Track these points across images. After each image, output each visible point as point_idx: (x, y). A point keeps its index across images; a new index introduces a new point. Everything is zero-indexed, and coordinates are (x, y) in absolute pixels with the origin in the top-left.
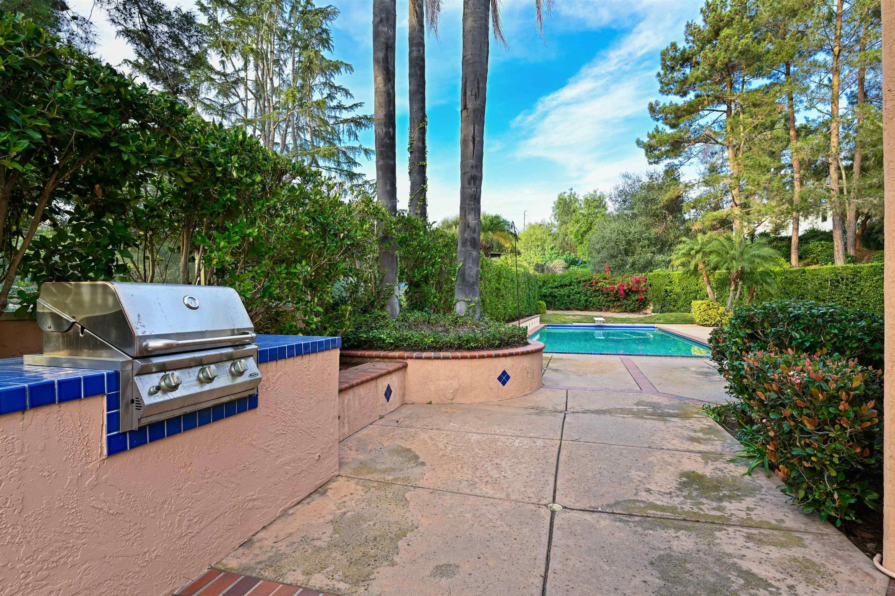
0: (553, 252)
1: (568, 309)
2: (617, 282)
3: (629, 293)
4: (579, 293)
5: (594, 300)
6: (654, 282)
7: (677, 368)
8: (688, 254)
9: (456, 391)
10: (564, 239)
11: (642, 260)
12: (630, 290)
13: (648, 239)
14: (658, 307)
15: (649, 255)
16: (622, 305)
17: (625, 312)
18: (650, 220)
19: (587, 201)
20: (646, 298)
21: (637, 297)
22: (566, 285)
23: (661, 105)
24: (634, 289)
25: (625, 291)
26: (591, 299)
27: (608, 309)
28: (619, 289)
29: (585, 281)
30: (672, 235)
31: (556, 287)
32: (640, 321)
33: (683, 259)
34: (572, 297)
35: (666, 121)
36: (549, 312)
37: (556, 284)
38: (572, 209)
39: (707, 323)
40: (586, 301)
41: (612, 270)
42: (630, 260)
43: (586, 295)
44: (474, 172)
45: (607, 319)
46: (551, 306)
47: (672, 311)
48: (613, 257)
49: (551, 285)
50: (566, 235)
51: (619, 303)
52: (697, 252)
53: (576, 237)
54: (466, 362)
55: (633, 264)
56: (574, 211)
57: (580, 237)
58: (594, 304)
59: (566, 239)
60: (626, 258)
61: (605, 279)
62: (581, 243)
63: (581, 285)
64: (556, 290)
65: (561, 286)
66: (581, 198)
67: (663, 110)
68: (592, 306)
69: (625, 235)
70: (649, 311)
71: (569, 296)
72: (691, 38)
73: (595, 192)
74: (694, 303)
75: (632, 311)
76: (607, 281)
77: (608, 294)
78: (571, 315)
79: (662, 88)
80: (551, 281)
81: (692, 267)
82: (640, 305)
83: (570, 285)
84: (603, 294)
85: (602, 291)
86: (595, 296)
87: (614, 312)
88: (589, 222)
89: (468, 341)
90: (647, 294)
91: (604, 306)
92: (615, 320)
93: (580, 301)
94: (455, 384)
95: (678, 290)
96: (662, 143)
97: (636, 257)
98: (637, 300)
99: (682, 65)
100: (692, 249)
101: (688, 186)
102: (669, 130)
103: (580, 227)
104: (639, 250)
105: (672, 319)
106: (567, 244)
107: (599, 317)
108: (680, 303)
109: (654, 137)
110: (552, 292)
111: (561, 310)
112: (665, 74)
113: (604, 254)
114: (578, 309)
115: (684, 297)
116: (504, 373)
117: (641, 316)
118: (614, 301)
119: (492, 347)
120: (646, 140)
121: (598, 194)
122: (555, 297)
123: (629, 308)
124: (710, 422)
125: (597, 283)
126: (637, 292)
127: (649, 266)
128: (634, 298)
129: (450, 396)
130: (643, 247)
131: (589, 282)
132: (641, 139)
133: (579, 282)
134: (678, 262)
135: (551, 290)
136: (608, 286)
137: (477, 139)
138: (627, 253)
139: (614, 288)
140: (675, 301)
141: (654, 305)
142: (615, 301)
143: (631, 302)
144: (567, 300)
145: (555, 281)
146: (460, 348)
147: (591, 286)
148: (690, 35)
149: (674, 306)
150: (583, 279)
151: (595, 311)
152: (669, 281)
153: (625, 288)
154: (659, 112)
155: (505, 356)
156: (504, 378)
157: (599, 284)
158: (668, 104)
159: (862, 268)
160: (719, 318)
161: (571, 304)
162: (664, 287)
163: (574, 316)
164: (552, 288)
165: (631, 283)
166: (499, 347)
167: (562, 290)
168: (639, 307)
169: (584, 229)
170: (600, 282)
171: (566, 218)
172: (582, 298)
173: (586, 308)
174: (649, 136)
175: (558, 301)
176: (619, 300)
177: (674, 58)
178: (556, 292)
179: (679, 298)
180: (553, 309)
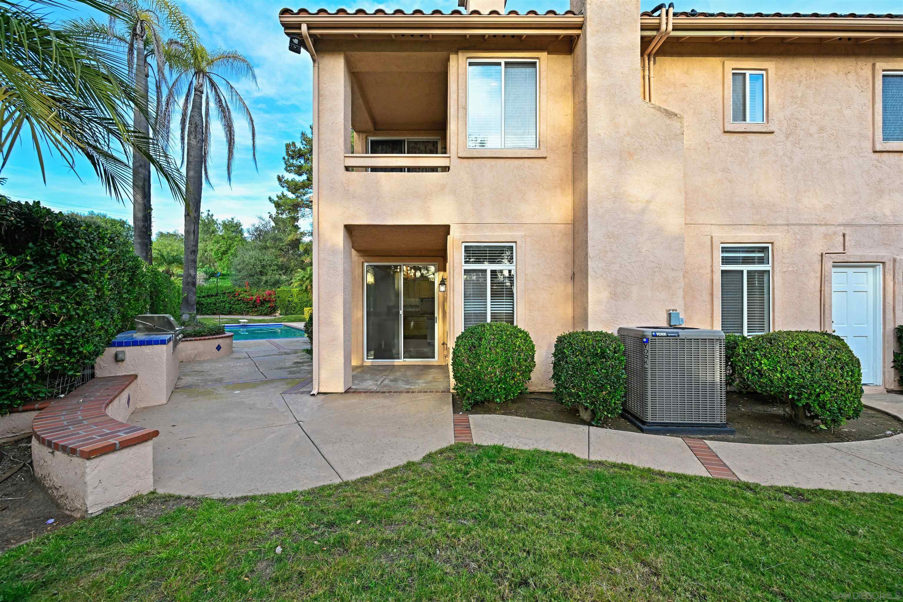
1: (214, 314)
2: (254, 294)
3: (263, 302)
4: (224, 302)
5: (237, 307)
6: (280, 295)
7: (294, 342)
8: (301, 280)
9: (196, 356)
11: (272, 280)
12: (264, 300)
13: (277, 265)
14: (284, 311)
15: (277, 277)
16: (258, 311)
17: (261, 315)
18: (278, 253)
19: (225, 225)
20: (275, 305)
21: (269, 305)
22: (212, 296)
23: (286, 179)
24: (267, 299)
25: (260, 301)
26: (234, 306)
27: (248, 313)
28: (256, 299)
29: (230, 293)
30: (292, 264)
31: (204, 297)
32: (272, 321)
33: (299, 283)
34: (218, 305)
35: (289, 189)
37: (203, 294)
38: (211, 230)
40: (230, 307)
41: (251, 285)
42: (264, 278)
43: (230, 303)
44: (194, 248)
45: (250, 321)
47: (292, 314)
48: (251, 276)
49: (198, 295)
50: (206, 251)
51: (256, 309)
52: (307, 279)
53: (217, 254)
54: (201, 342)
55: (266, 282)
56: (213, 232)
57: (220, 255)
58: (236, 310)
59: (206, 255)
60: (261, 277)
61: (246, 292)
62: (221, 260)
63: (226, 295)
64: (203, 299)
65: (208, 296)
66: (220, 222)
67: (287, 182)
69: (260, 261)
70: (277, 314)
71: (215, 304)
72: (304, 142)
73: (233, 219)
74: (305, 309)
75: (266, 315)
76: (247, 294)
77: (248, 303)
79: (286, 167)
80: (199, 292)
81: (304, 288)
82: (272, 310)
83: (216, 295)
84: (244, 303)
85: (243, 300)
86: (238, 304)
87: (253, 315)
88: (228, 243)
89: (200, 332)
90: (276, 303)
91: (245, 311)
92: (255, 321)
93: (225, 308)
94: (196, 352)
95: (296, 300)
96: (285, 204)
97: (269, 277)
98: (269, 307)
99: (299, 157)
100: (304, 277)
101: (303, 234)
102: (291, 196)
103: (220, 247)
104: (270, 272)
105: (293, 319)
106: (207, 259)
107: (244, 320)
108: (298, 309)
109: (281, 199)
111: (208, 314)
112: (288, 159)
113: (244, 273)
114: (223, 314)
116: (219, 345)
117: (273, 318)
118: (253, 308)
119: (211, 335)
120: (276, 199)
121: (235, 221)
122: (203, 304)
123: (263, 313)
124: (304, 353)
125: (239, 295)
126: (269, 301)
127: (277, 283)
128: (267, 306)
129: (193, 357)
130: (273, 270)
131: (233, 294)
132: (272, 198)
133: (224, 293)
134: (296, 284)
135: (199, 299)
136: (248, 297)
137: (196, 232)
138: (261, 273)
139: (253, 298)
140: (295, 308)
141: (281, 311)
143: (265, 308)
144: (213, 307)
145: (202, 292)
146: (195, 336)
147: (234, 297)
148: (304, 140)
149: (294, 311)
150: (228, 291)
151: (237, 315)
152: (290, 294)
153: (261, 299)
154: (284, 183)
155: (219, 338)
156: (219, 348)
157: (241, 296)
158: (290, 180)
161: (217, 310)
162: (287, 299)
164: (199, 297)
165: (265, 295)
166: (214, 335)
167: (208, 299)
168: (270, 312)
169: (223, 249)
170: (242, 294)
171: (205, 237)
172: (227, 305)
173: (230, 313)
174: (277, 196)
175: (205, 307)
176: (256, 307)
177: (294, 151)
178: (204, 301)
179: (297, 305)
180: (202, 314)
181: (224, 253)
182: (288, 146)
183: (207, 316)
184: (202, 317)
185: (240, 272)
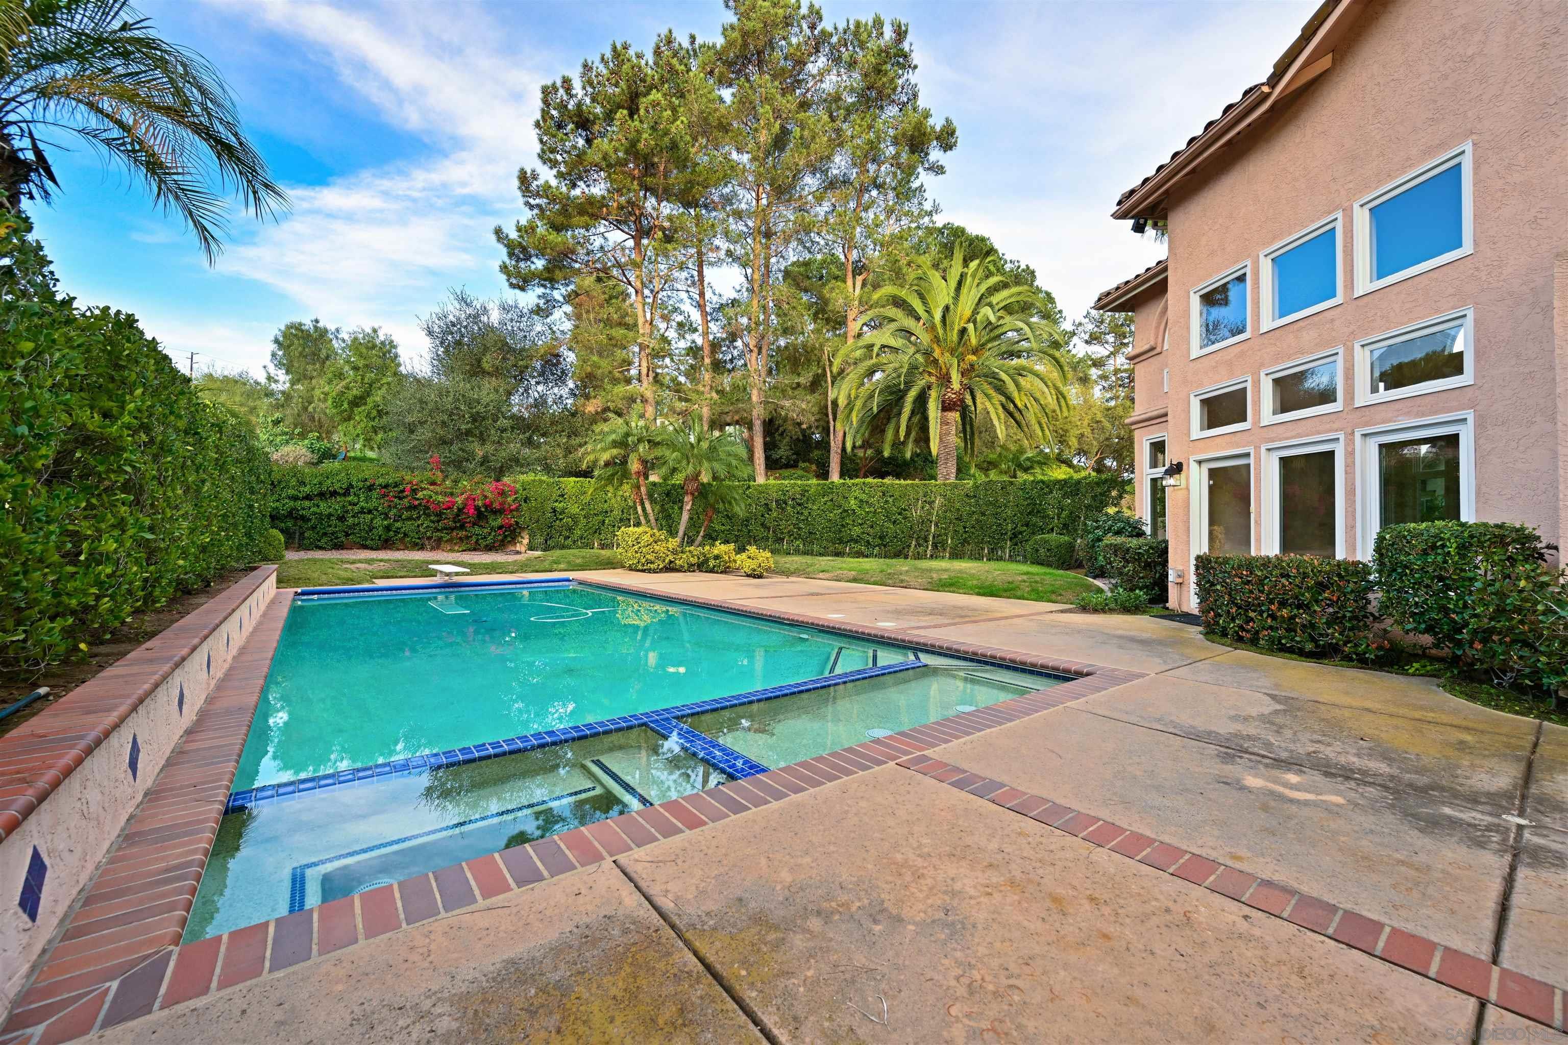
0: (278, 430)
1: (339, 546)
2: (459, 491)
3: (484, 513)
4: (370, 512)
5: (408, 526)
6: (532, 493)
10: (305, 409)
11: (500, 454)
12: (487, 507)
13: (513, 416)
14: (540, 539)
15: (513, 447)
16: (467, 537)
17: (475, 550)
19: (356, 342)
20: (517, 523)
21: (499, 521)
22: (334, 494)
23: (539, 181)
24: (496, 505)
25: (477, 508)
26: (398, 524)
27: (438, 545)
28: (465, 505)
29: (386, 486)
31: (308, 497)
33: (615, 451)
34: (351, 521)
36: (291, 556)
37: (307, 489)
39: (652, 566)
40: (388, 528)
41: (445, 467)
42: (478, 451)
43: (386, 516)
46: (297, 541)
47: (563, 547)
48: (444, 442)
49: (291, 492)
50: (311, 401)
51: (462, 534)
53: (337, 404)
55: (485, 460)
56: (328, 356)
57: (346, 406)
58: (406, 535)
59: (310, 409)
60: (469, 447)
61: (433, 483)
62: (349, 418)
63: (375, 494)
64: (307, 503)
65: (322, 495)
66: (343, 335)
68: (402, 540)
69: (468, 403)
70: (521, 548)
71: (342, 519)
73: (375, 331)
74: (624, 531)
75: (489, 548)
76: (437, 489)
77: (439, 515)
78: (360, 561)
79: (542, 151)
80: (293, 482)
82: (506, 537)
84: (428, 515)
85: (427, 508)
86: (410, 519)
87: (452, 550)
88: (366, 380)
90: (520, 516)
91: (429, 538)
93: (371, 528)
95: (574, 509)
97: (490, 449)
98: (500, 528)
103: (347, 388)
104: (494, 436)
105: (579, 561)
106: (312, 419)
107: (448, 564)
108: (578, 532)
110: (292, 509)
111: (321, 548)
112: (548, 130)
114: (365, 547)
115: (583, 521)
117: (511, 558)
118: (452, 529)
120: (514, 235)
121: (381, 337)
122: (304, 519)
123: (483, 543)
125: (415, 491)
126: (501, 511)
127: (515, 464)
128: (495, 524)
130: (503, 430)
131: (396, 489)
132: (505, 230)
133: (371, 488)
135: (292, 503)
136: (440, 498)
139: (454, 503)
140: (570, 529)
141: (532, 536)
142: (455, 528)
143: (488, 530)
144: (336, 526)
147: (400, 498)
149: (567, 538)
150: (381, 481)
151: (406, 548)
152: (559, 493)
153: (480, 503)
154: (538, 195)
157: (420, 495)
158: (548, 189)
159: (810, 486)
160: (671, 557)
161: (347, 535)
162: (550, 505)
163: (369, 562)
164: (295, 498)
165: (489, 495)
167: (322, 505)
168: (502, 541)
169: (355, 392)
170: (423, 489)
171: (310, 367)
172: (378, 522)
173: (386, 544)
174: (519, 230)
175: (313, 528)
176: (462, 527)
177: (562, 106)
178: (308, 508)
179: (576, 523)
180: (301, 547)
181: (357, 402)
182: (547, 92)
183: (318, 555)
184: (302, 555)
185: (412, 432)
